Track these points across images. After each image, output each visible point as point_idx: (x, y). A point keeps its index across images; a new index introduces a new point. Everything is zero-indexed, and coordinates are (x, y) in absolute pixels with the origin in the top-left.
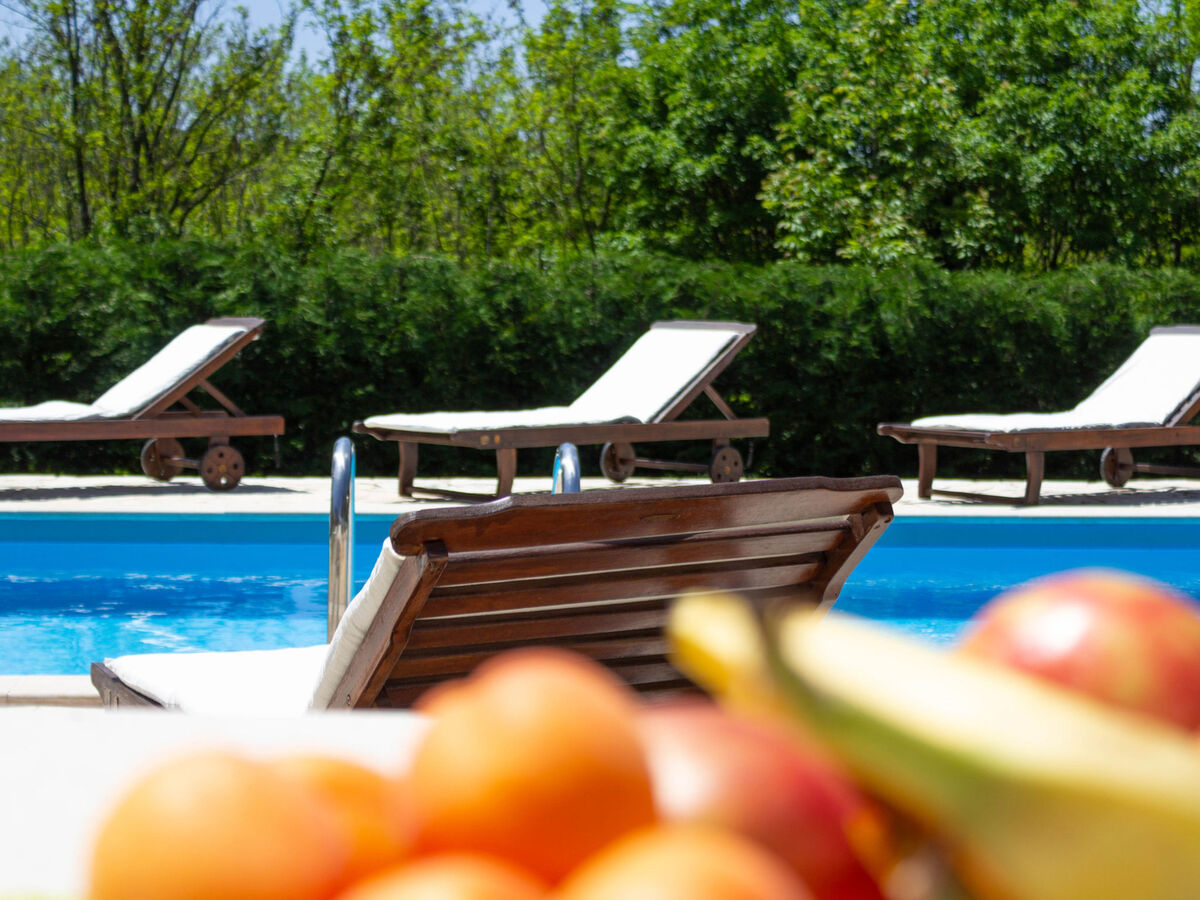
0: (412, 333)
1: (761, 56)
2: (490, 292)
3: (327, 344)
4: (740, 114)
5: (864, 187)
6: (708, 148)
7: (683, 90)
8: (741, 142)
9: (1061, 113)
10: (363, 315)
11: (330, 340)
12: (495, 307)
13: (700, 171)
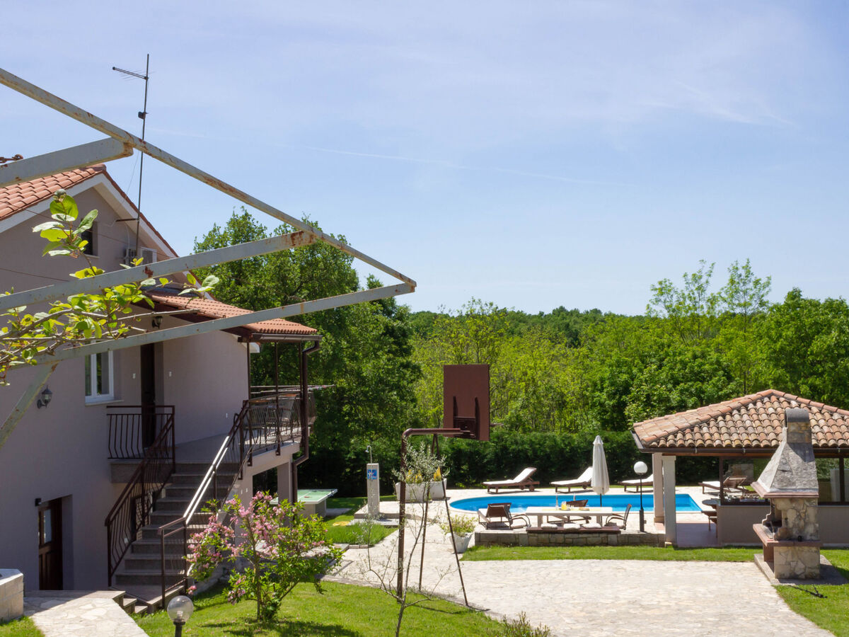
0: (548, 450)
1: (624, 377)
2: (563, 441)
3: (530, 453)
4: (621, 388)
5: (648, 410)
6: (614, 398)
7: (607, 383)
8: (620, 397)
9: (696, 389)
10: (538, 446)
11: (531, 452)
12: (564, 444)
13: (611, 403)
